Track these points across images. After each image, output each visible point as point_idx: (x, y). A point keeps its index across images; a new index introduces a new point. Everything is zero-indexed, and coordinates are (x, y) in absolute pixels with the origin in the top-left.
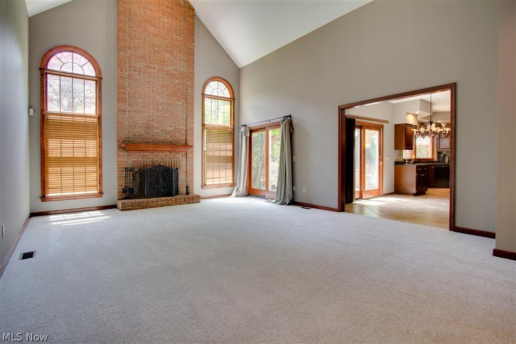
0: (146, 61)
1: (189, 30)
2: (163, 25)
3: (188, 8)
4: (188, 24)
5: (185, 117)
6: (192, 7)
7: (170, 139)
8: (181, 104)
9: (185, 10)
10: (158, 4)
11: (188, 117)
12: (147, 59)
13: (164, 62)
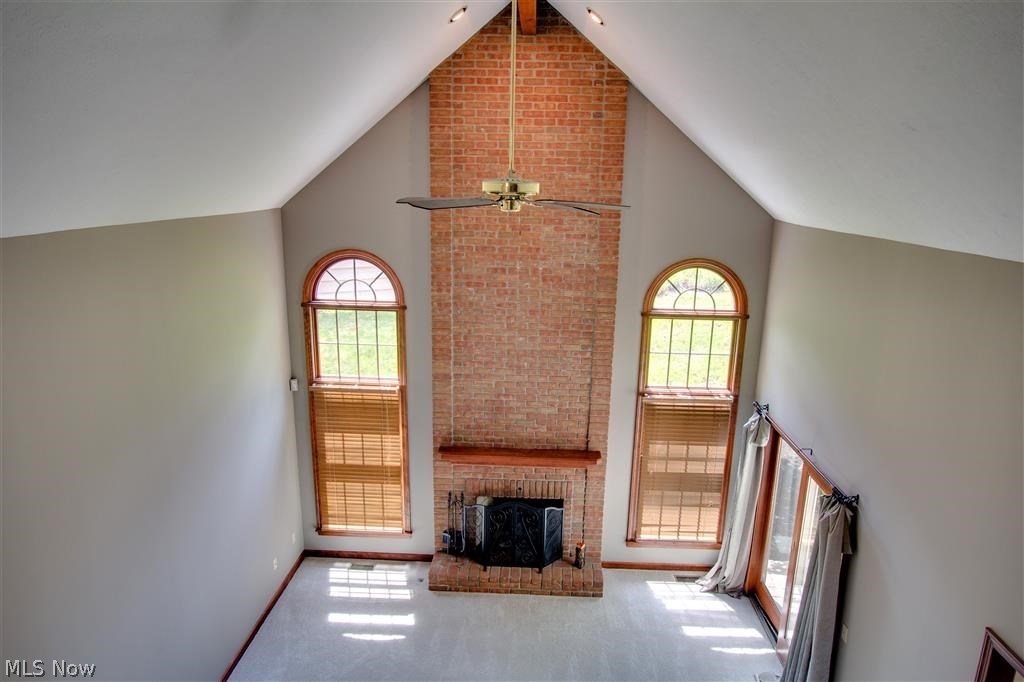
0: (494, 256)
1: (607, 147)
2: (536, 153)
3: (608, 83)
4: (607, 131)
5: (588, 380)
6: (622, 74)
7: (549, 435)
8: (579, 348)
9: (601, 91)
10: (525, 99)
11: (596, 382)
12: (497, 252)
13: (538, 250)
